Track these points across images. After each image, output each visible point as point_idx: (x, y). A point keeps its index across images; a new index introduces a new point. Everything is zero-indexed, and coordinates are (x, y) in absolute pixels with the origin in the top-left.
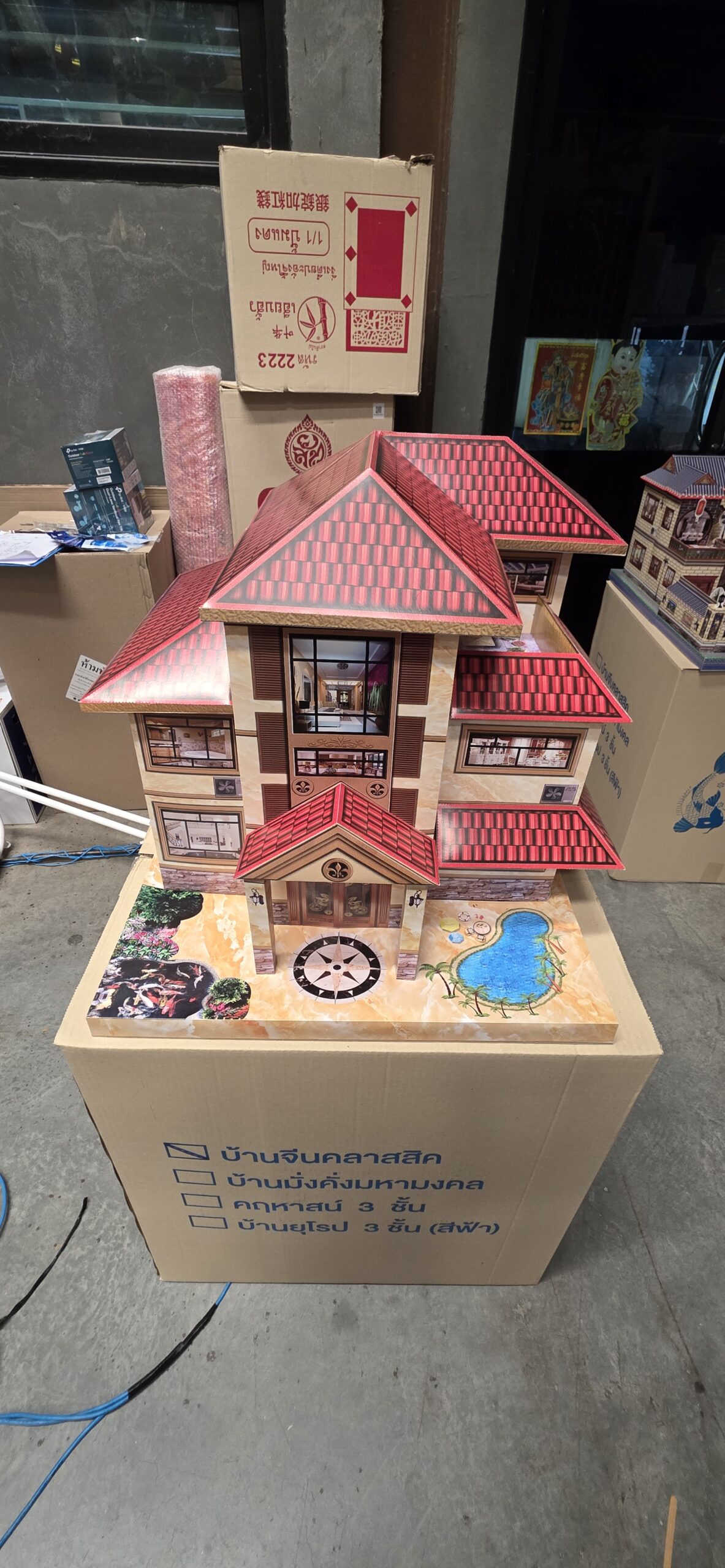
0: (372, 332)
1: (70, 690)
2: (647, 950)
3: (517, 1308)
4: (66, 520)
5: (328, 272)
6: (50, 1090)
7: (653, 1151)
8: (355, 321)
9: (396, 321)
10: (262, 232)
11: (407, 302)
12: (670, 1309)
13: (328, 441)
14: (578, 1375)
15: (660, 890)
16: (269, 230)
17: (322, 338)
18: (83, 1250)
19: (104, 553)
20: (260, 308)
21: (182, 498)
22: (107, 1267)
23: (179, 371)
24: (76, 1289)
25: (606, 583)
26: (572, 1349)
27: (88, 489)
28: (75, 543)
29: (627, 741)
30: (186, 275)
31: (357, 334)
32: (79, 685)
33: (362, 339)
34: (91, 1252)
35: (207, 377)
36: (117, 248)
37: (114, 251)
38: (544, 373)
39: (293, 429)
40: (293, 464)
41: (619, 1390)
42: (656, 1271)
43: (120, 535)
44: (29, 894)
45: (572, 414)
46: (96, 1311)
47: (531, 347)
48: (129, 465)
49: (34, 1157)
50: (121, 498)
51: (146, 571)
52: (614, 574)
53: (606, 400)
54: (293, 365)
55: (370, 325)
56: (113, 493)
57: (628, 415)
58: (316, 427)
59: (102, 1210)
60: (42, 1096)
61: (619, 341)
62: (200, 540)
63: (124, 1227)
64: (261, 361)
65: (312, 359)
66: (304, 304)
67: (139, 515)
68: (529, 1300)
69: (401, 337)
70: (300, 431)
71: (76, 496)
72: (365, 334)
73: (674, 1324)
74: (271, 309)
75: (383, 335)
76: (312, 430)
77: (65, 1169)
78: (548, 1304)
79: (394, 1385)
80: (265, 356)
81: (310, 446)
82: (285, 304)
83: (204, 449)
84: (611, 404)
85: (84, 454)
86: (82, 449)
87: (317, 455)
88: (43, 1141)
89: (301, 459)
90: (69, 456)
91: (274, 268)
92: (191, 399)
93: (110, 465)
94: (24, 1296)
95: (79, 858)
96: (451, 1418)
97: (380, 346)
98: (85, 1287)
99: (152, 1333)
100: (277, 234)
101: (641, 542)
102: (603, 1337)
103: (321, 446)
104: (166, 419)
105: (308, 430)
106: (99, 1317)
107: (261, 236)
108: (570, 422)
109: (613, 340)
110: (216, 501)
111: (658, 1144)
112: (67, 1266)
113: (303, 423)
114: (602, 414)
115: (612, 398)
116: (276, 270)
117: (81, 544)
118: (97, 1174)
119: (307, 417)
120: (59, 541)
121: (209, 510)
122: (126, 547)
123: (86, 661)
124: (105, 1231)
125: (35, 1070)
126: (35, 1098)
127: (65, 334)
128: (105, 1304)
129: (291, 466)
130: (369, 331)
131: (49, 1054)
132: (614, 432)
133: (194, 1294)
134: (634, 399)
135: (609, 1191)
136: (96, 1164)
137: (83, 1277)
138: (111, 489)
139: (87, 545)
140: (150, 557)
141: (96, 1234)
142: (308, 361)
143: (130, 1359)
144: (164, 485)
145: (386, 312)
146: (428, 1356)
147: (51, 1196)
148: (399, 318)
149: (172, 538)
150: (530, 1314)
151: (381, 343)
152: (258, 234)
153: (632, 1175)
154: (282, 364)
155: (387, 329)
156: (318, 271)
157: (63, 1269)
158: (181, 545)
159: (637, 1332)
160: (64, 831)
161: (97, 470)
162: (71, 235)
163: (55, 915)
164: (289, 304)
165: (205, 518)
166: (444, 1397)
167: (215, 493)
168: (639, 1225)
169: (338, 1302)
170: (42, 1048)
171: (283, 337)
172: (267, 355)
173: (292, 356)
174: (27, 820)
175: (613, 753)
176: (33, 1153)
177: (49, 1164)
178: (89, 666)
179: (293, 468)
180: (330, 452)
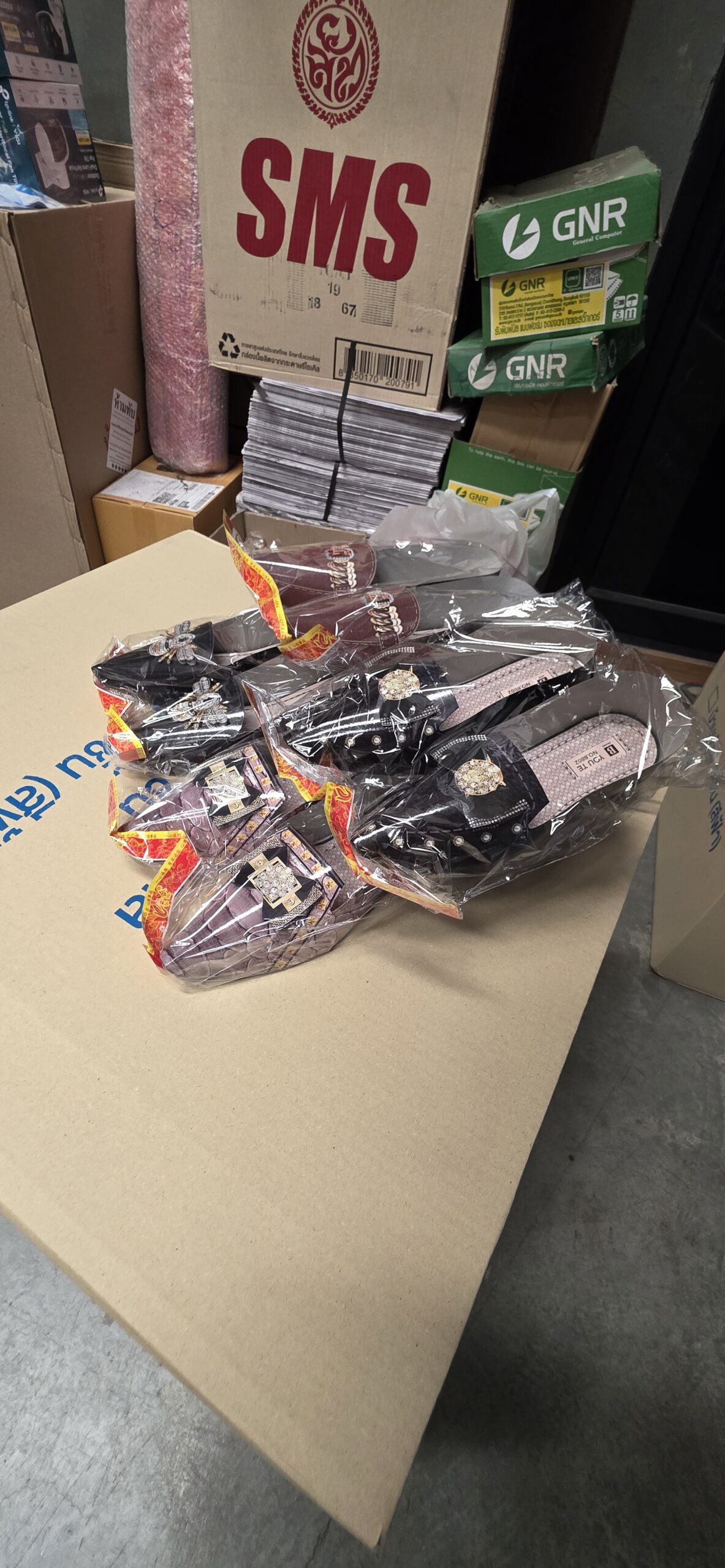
13: (374, 37)
40: (306, 87)
51: (11, 250)
76: (346, 4)
81: (337, 47)
87: (350, 71)
89: (320, 76)
103: (360, 51)
105: (338, 3)
179: (306, 98)
180: (376, 68)
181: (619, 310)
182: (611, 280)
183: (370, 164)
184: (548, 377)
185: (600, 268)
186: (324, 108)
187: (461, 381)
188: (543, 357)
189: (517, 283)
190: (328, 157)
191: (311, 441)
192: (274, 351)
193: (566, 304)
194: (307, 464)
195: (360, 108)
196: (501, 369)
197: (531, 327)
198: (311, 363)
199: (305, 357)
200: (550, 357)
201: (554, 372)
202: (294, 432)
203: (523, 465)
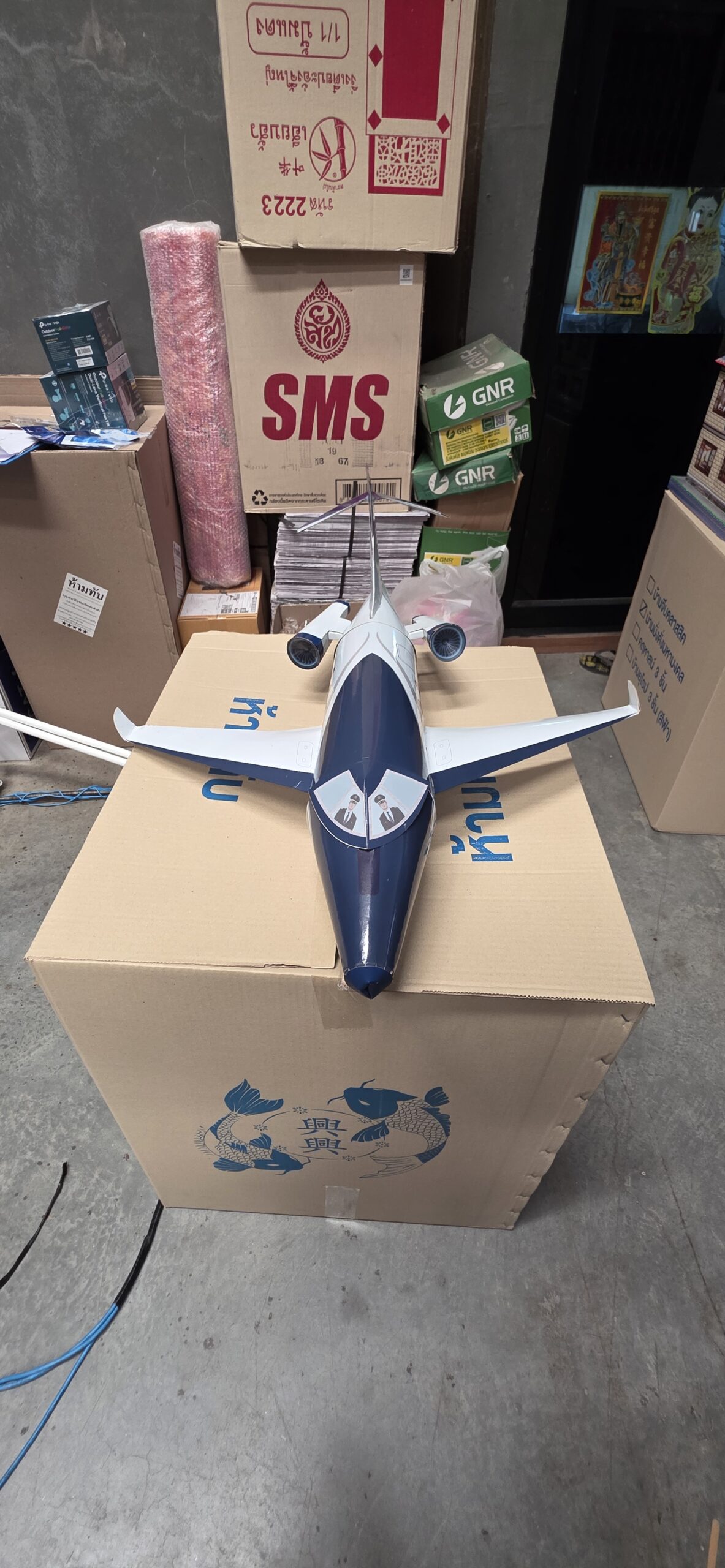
0: (400, 167)
1: (57, 613)
2: (692, 909)
3: (544, 1302)
4: (46, 416)
5: (347, 82)
6: (41, 1048)
7: (698, 1133)
8: (380, 152)
9: (430, 152)
10: (264, 25)
11: (444, 124)
12: (715, 1308)
13: (346, 314)
14: (610, 1379)
15: (707, 843)
16: (273, 21)
17: (339, 175)
18: (72, 1222)
19: (87, 451)
20: (264, 132)
21: (178, 389)
22: (98, 1242)
23: (170, 228)
24: (64, 1265)
25: (664, 492)
26: (604, 1350)
27: (69, 375)
28: (54, 439)
29: (681, 677)
30: (176, 101)
31: (382, 170)
32: (68, 608)
33: (388, 176)
34: (81, 1225)
35: (204, 235)
36: (91, 63)
37: (87, 68)
38: (604, 232)
39: (305, 298)
40: (305, 343)
41: (656, 1397)
42: (699, 1266)
43: (106, 431)
44: (22, 836)
45: (635, 286)
46: (85, 1289)
47: (591, 197)
48: (116, 346)
49: (23, 1120)
50: (106, 386)
51: (136, 473)
52: (675, 482)
53: (676, 268)
54: (304, 212)
55: (398, 157)
56: (96, 379)
57: (701, 288)
58: (332, 296)
59: (93, 1180)
60: (32, 1054)
61: (697, 189)
62: (200, 440)
63: (117, 1200)
64: (266, 206)
65: (327, 204)
66: (318, 128)
67: (129, 409)
68: (557, 1293)
69: (435, 174)
70: (313, 301)
71: (55, 383)
72: (392, 171)
73: (718, 1326)
74: (277, 135)
75: (414, 171)
76: (327, 299)
77: (55, 1134)
78: (578, 1300)
79: (407, 1382)
80: (270, 200)
81: (323, 321)
82: (293, 127)
83: (202, 327)
84: (682, 274)
85: (60, 329)
86: (57, 323)
87: (333, 332)
88: (32, 1104)
89: (313, 337)
90: (43, 332)
91: (279, 76)
92: (186, 264)
93: (91, 343)
94: (8, 1270)
95: (74, 798)
96: (470, 1421)
97: (410, 186)
98: (74, 1263)
99: (145, 1315)
100: (283, 27)
101: (711, 442)
102: (639, 1338)
103: (338, 321)
104: (157, 290)
105: (322, 300)
106: (89, 1296)
107: (264, 31)
108: (631, 297)
109: (689, 188)
110: (216, 392)
111: (702, 1124)
112: (56, 1239)
113: (316, 290)
114: (670, 287)
115: (683, 265)
116: (283, 79)
117: (61, 440)
118: (89, 1141)
119: (322, 283)
120: (36, 436)
121: (209, 404)
122: (112, 444)
123: (74, 580)
124: (96, 1203)
125: (25, 1026)
126: (24, 1056)
127: (35, 180)
128: (96, 1282)
129: (302, 346)
130: (396, 165)
131: (39, 1009)
132: (682, 309)
133: (191, 1275)
134: (709, 267)
135: (647, 1177)
136: (87, 1129)
137: (72, 1252)
138: (94, 374)
139: (67, 441)
140: (141, 458)
141: (87, 1206)
142: (322, 206)
143: (122, 1344)
144: (158, 375)
145: (418, 139)
146: (446, 1352)
147: (40, 1163)
148: (433, 148)
149: (168, 439)
150: (558, 1309)
151: (410, 182)
152: (260, 27)
153: (673, 1158)
154: (290, 211)
155: (418, 162)
156: (335, 80)
157: (50, 1243)
158: (179, 446)
159: (678, 1333)
160: (60, 768)
161: (76, 350)
162: (35, 46)
163: (48, 859)
164: (299, 128)
165: (205, 414)
166: (463, 1398)
167: (216, 383)
168: (681, 1213)
169: (347, 1289)
170: (32, 1003)
171: (292, 173)
172: (272, 198)
173: (303, 199)
174: (20, 755)
175: (664, 691)
176: (22, 1115)
177: (38, 1128)
178: (77, 586)
179: (305, 350)
180: (348, 329)
181: (518, 435)
182: (511, 420)
183: (349, 379)
184: (484, 480)
185: (503, 415)
186: (317, 353)
187: (425, 491)
188: (478, 469)
189: (455, 431)
190: (322, 379)
191: (325, 547)
192: (293, 495)
193: (487, 437)
194: (324, 563)
195: (340, 350)
196: (452, 480)
197: (467, 453)
198: (319, 498)
199: (315, 495)
200: (483, 468)
201: (488, 476)
202: (312, 544)
203: (473, 533)
